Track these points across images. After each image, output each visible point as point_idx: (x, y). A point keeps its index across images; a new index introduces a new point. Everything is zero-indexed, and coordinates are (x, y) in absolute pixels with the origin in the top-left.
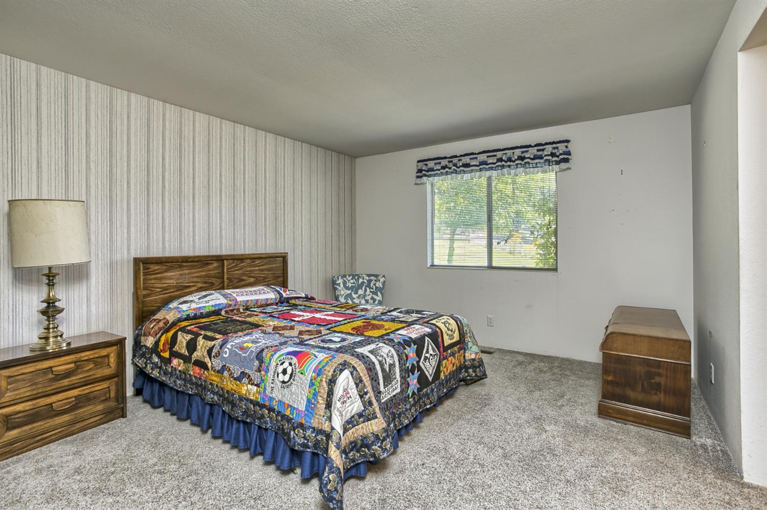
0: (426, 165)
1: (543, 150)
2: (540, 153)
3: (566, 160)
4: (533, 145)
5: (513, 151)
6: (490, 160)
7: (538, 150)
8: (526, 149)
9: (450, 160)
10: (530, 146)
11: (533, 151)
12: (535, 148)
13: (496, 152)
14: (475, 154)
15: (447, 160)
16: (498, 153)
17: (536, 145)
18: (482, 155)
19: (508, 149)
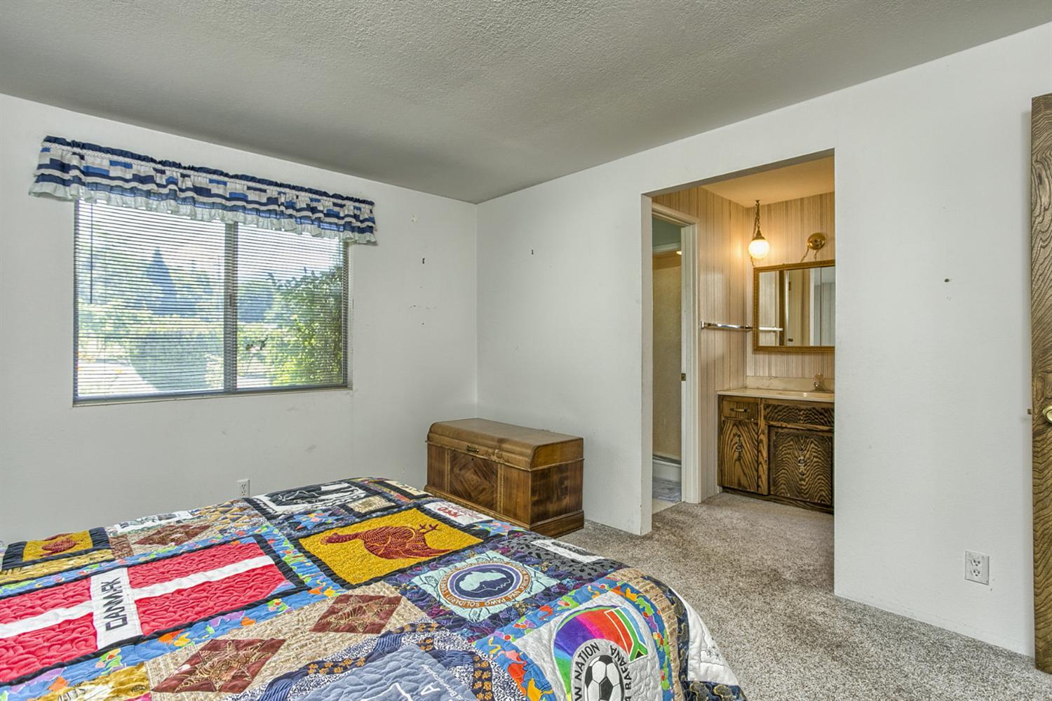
0: (82, 157)
1: (342, 206)
2: (337, 209)
3: (370, 229)
4: (331, 194)
5: (297, 193)
6: (252, 196)
7: (335, 204)
8: (317, 197)
9: (159, 167)
10: (325, 194)
11: (327, 204)
12: (332, 200)
13: (268, 185)
14: (227, 175)
15: (153, 165)
16: (272, 188)
17: (335, 196)
18: (238, 181)
19: (289, 186)
